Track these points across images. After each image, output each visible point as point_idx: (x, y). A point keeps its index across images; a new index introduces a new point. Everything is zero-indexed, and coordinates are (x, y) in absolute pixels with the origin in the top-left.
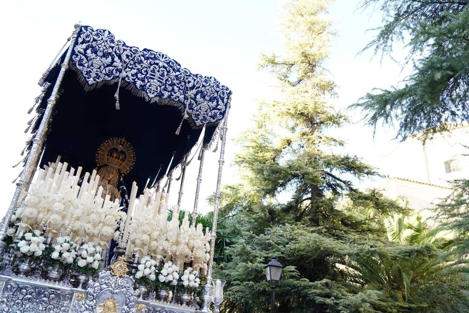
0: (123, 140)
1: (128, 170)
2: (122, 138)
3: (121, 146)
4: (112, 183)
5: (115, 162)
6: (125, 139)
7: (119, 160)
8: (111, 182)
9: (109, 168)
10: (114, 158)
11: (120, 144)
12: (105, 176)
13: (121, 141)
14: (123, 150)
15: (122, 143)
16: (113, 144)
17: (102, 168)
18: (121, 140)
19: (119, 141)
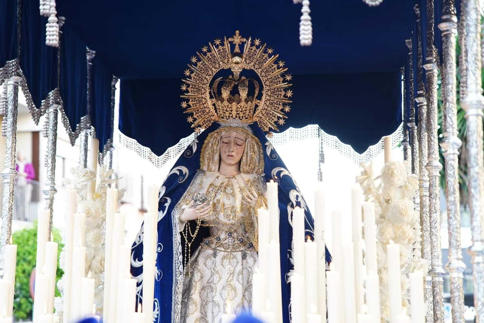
0: (237, 39)
1: (279, 118)
2: (232, 35)
3: (237, 59)
4: (247, 168)
5: (234, 113)
6: (243, 35)
7: (243, 104)
8: (243, 167)
9: (223, 133)
10: (226, 103)
11: (234, 55)
12: (224, 156)
13: (233, 46)
14: (248, 67)
15: (237, 50)
16: (214, 61)
17: (208, 138)
18: (231, 43)
19: (227, 46)
